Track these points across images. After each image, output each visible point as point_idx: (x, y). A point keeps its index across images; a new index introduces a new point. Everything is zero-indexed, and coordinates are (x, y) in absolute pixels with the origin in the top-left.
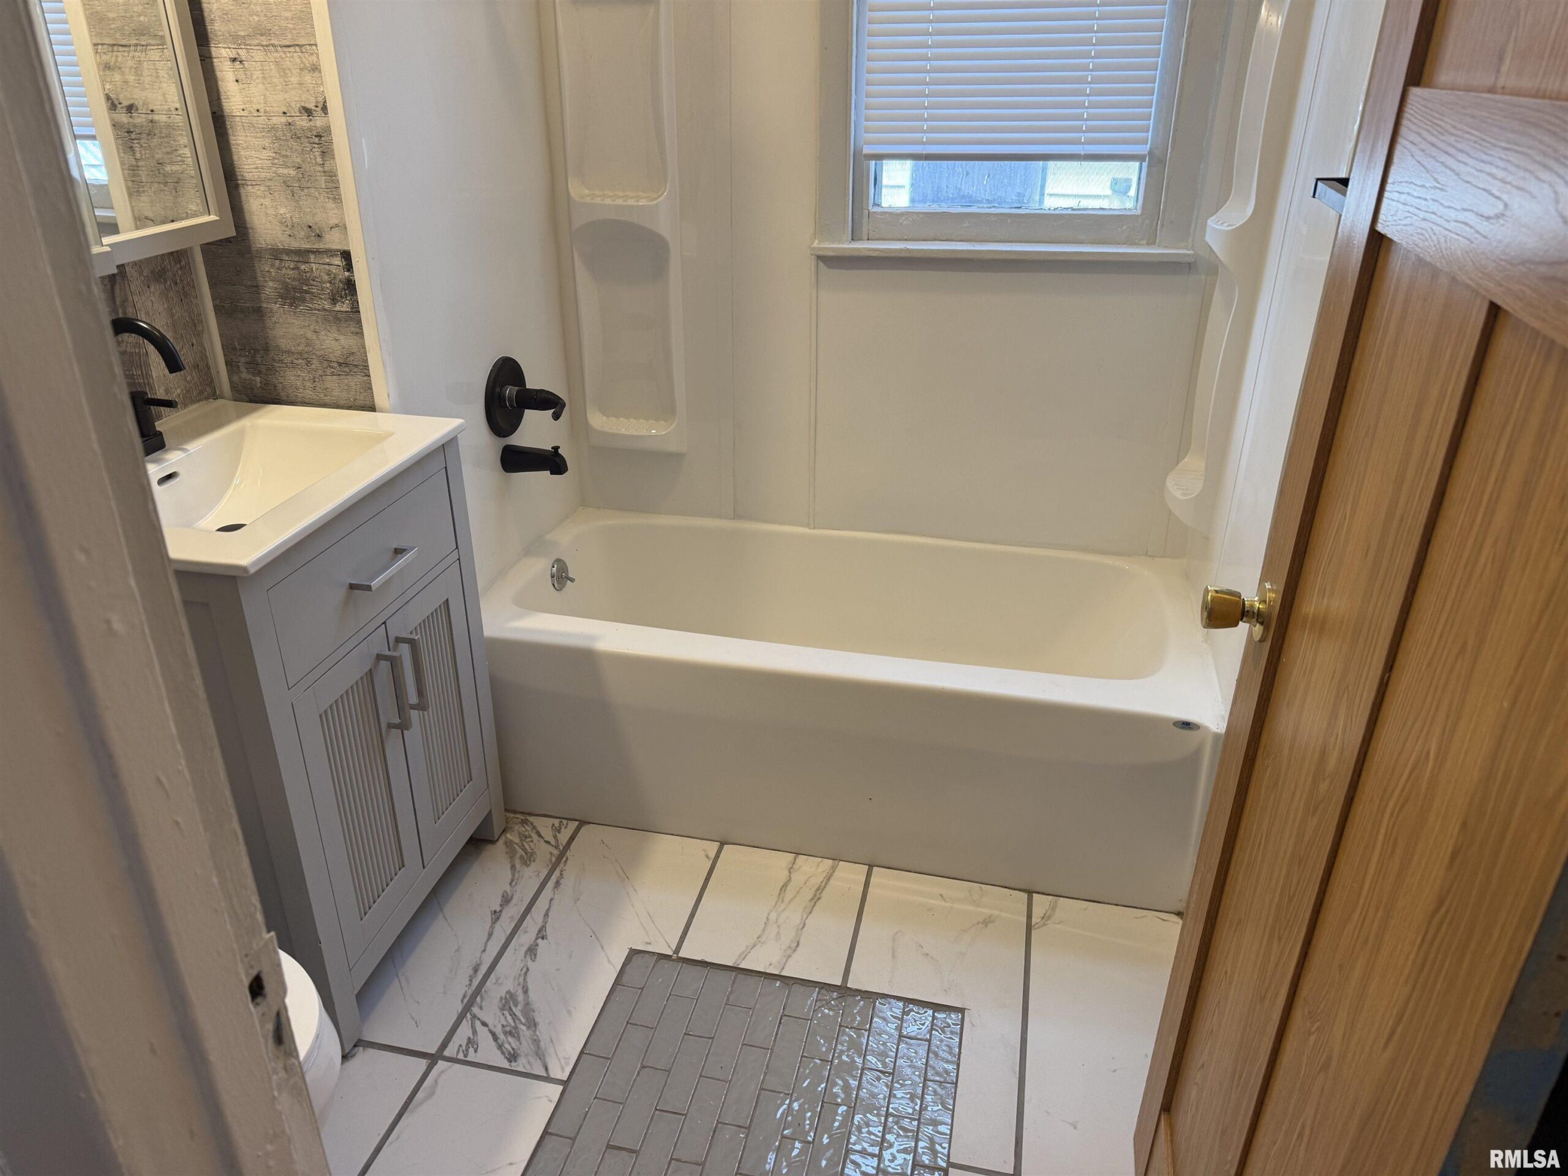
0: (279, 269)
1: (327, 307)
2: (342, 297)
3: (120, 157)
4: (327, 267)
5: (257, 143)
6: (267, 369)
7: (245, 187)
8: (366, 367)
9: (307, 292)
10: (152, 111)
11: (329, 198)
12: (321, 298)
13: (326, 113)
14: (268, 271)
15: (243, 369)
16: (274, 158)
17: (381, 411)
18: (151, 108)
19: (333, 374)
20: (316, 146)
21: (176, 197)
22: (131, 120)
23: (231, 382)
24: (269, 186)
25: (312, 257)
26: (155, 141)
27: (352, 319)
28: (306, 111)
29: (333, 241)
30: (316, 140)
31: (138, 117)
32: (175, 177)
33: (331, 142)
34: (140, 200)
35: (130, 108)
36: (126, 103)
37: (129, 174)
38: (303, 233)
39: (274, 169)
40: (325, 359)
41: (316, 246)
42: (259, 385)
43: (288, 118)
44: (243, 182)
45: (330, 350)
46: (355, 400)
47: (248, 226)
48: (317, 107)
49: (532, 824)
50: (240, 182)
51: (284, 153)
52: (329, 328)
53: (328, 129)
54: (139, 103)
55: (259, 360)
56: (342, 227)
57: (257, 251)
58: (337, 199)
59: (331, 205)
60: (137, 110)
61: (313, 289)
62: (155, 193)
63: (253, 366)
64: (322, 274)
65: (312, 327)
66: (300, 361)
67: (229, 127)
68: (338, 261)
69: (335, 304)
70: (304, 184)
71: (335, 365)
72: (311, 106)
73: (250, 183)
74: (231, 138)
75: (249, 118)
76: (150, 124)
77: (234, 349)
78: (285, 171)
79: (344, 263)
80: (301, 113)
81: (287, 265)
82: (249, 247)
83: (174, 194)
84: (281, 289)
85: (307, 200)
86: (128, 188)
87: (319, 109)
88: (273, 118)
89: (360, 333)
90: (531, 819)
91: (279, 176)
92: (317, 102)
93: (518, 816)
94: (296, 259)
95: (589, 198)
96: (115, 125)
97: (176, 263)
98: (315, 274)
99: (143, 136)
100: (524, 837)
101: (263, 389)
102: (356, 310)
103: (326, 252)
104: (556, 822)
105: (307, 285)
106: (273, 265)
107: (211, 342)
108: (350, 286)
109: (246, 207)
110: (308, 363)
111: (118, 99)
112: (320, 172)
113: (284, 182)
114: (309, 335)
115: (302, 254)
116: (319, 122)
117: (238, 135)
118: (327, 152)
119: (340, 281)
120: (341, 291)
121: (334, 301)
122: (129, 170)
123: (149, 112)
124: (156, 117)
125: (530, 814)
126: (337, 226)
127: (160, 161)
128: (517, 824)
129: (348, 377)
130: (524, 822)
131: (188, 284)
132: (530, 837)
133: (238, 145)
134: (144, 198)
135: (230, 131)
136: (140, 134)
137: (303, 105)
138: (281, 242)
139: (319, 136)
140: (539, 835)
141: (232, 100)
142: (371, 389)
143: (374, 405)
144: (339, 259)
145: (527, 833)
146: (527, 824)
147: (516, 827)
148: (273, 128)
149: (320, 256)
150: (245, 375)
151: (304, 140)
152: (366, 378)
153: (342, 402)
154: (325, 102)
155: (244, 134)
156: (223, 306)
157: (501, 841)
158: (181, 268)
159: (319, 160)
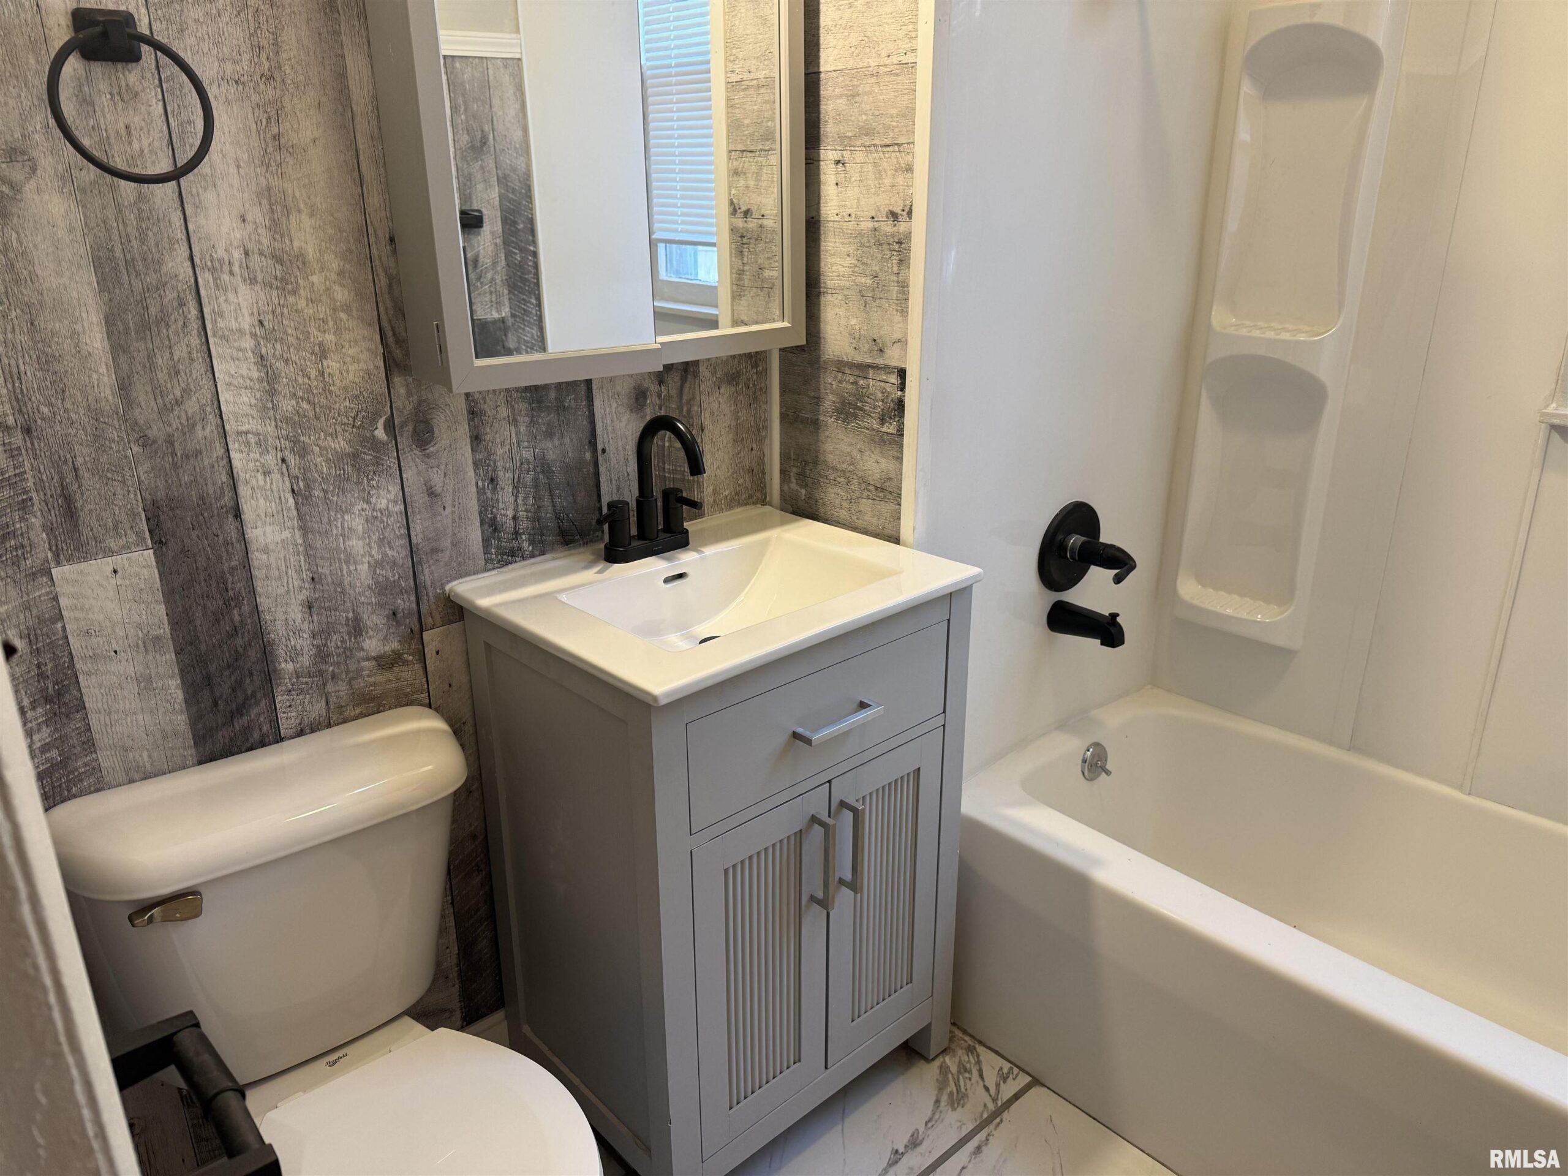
0: (840, 382)
1: (875, 426)
2: (890, 418)
3: (731, 261)
4: (882, 384)
5: (843, 249)
6: (814, 483)
7: (826, 295)
8: (899, 495)
9: (860, 409)
10: (763, 216)
11: (897, 310)
12: (871, 417)
13: (910, 218)
14: (831, 384)
15: (793, 480)
16: (856, 266)
17: (905, 545)
18: (762, 213)
19: (868, 498)
20: (895, 253)
21: (767, 303)
22: (745, 225)
23: (782, 490)
24: (845, 296)
25: (871, 372)
26: (761, 245)
27: (896, 442)
28: (892, 216)
29: (893, 357)
30: (897, 247)
31: (751, 222)
32: (770, 282)
33: (909, 250)
34: (740, 304)
35: (747, 213)
36: (744, 208)
37: (736, 277)
38: (867, 347)
39: (853, 277)
40: (864, 481)
41: (877, 361)
42: (803, 498)
43: (875, 223)
44: (825, 290)
45: (870, 472)
46: (884, 528)
47: (822, 335)
48: (903, 210)
49: (978, 1056)
50: (822, 289)
51: (865, 260)
52: (873, 448)
53: (908, 236)
54: (754, 208)
55: (808, 472)
56: (902, 342)
57: (825, 362)
58: (904, 312)
59: (897, 318)
60: (751, 215)
61: (866, 406)
62: (752, 297)
63: (802, 477)
64: (877, 391)
65: (858, 446)
66: (842, 479)
67: (822, 232)
68: (894, 379)
69: (883, 424)
70: (878, 294)
71: (872, 488)
72: (898, 210)
73: (830, 291)
74: (823, 244)
75: (841, 223)
76: (759, 229)
77: (789, 458)
78: (863, 280)
79: (899, 382)
80: (887, 217)
81: (847, 379)
82: (819, 357)
83: (767, 299)
84: (838, 403)
85: (877, 312)
86: (733, 292)
87: (905, 213)
88: (861, 223)
89: (899, 459)
90: (980, 1049)
91: (857, 285)
92: (905, 206)
93: (967, 1038)
94: (856, 374)
95: (1233, 328)
96: (733, 230)
97: (752, 368)
98: (871, 390)
99: (753, 241)
100: (963, 1069)
101: (806, 502)
102: (900, 433)
103: (884, 368)
104: (1006, 1066)
105: (862, 402)
106: (835, 378)
107: (771, 449)
108: (900, 405)
109: (822, 315)
110: (849, 482)
111: (739, 204)
112: (893, 281)
113: (860, 291)
114: (855, 453)
115: (863, 368)
116: (902, 227)
117: (829, 241)
118: (904, 261)
119: (892, 400)
120: (891, 412)
121: (883, 421)
122: (737, 274)
123: (760, 217)
124: (765, 222)
125: (981, 1043)
126: (899, 341)
127: (762, 266)
128: (962, 1048)
129: (881, 503)
130: (971, 1050)
131: (761, 389)
132: (970, 1072)
133: (827, 251)
134: (743, 302)
135: (822, 237)
136: (750, 238)
137: (891, 209)
138: (847, 355)
139: (900, 243)
140: (981, 1075)
141: (829, 204)
142: (899, 519)
143: (899, 537)
144: (895, 376)
145: (968, 1066)
146: (972, 1053)
147: (960, 1052)
148: (860, 234)
149: (879, 372)
150: (794, 486)
151: (886, 247)
152: (897, 507)
153: (871, 528)
154: (911, 206)
155: (834, 240)
156: (788, 415)
157: (937, 1063)
158: (756, 373)
159: (895, 269)
